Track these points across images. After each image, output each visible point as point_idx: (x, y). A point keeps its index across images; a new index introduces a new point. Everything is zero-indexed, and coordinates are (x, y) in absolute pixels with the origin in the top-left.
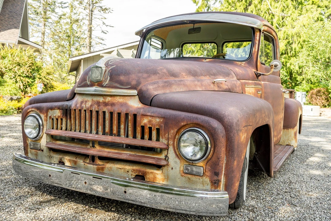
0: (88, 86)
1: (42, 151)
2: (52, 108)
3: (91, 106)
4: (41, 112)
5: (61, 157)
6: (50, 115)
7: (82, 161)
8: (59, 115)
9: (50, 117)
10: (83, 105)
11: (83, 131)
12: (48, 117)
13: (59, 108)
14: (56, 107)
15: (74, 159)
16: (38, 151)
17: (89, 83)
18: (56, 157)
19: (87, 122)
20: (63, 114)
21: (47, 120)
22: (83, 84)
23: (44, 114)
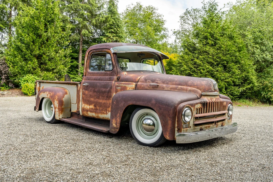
0: (213, 92)
1: (190, 127)
2: (197, 104)
3: (215, 100)
4: (192, 106)
5: (201, 127)
6: (196, 107)
7: (212, 125)
8: (201, 106)
9: (196, 108)
10: (212, 100)
11: (212, 111)
12: (195, 108)
13: (200, 103)
14: (199, 103)
15: (208, 125)
16: (187, 128)
17: (213, 90)
18: (199, 127)
19: (215, 107)
20: (202, 105)
21: (194, 110)
22: (210, 91)
23: (193, 107)
